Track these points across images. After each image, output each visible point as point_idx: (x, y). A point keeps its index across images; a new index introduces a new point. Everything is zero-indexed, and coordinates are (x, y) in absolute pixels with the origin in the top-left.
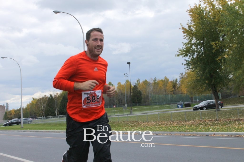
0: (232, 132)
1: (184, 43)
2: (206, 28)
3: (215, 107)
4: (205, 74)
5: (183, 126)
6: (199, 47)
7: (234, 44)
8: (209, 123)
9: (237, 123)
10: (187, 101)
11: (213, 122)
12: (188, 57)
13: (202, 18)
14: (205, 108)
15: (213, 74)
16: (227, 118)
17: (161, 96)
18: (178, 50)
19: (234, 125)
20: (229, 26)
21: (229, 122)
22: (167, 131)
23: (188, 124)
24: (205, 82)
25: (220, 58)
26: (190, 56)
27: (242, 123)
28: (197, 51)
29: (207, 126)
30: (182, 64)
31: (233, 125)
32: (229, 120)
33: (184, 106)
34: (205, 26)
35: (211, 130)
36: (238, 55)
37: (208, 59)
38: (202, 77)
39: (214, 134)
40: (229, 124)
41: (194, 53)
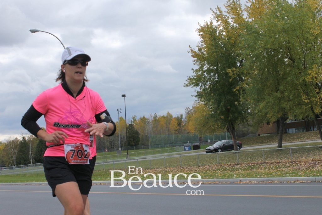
0: (262, 177)
1: (193, 70)
2: (221, 51)
3: (234, 148)
4: (220, 108)
6: (212, 74)
7: (254, 71)
8: (228, 168)
9: (263, 167)
10: (196, 142)
11: (233, 167)
12: (200, 87)
13: (214, 39)
14: (220, 150)
15: (230, 108)
16: (250, 161)
17: (163, 136)
18: (187, 79)
19: (259, 169)
20: (249, 49)
21: (253, 165)
22: (181, 179)
23: (202, 170)
24: (220, 118)
25: (239, 88)
26: (201, 86)
27: (269, 167)
28: (210, 79)
29: (226, 172)
30: (192, 96)
31: (257, 170)
32: (252, 164)
33: (192, 149)
34: (219, 48)
35: (235, 176)
36: (260, 84)
37: (223, 89)
38: (216, 112)
39: (241, 181)
40: (253, 169)
41: (206, 82)
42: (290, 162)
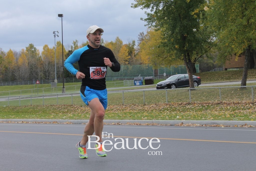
0: (207, 120)
3: (189, 84)
4: (174, 35)
5: (141, 112)
8: (178, 108)
9: (218, 108)
10: (149, 76)
12: (151, 8)
14: (173, 86)
15: (187, 36)
16: (205, 101)
19: (214, 110)
21: (207, 106)
22: (115, 119)
23: (148, 109)
24: (174, 47)
25: (198, 12)
26: (153, 8)
27: (225, 109)
29: (175, 112)
30: (141, 19)
31: (212, 111)
32: (206, 103)
33: (144, 83)
35: (178, 117)
36: (223, 7)
37: (179, 12)
38: (170, 40)
39: (182, 123)
40: (207, 109)
41: (159, 2)
42: (251, 103)
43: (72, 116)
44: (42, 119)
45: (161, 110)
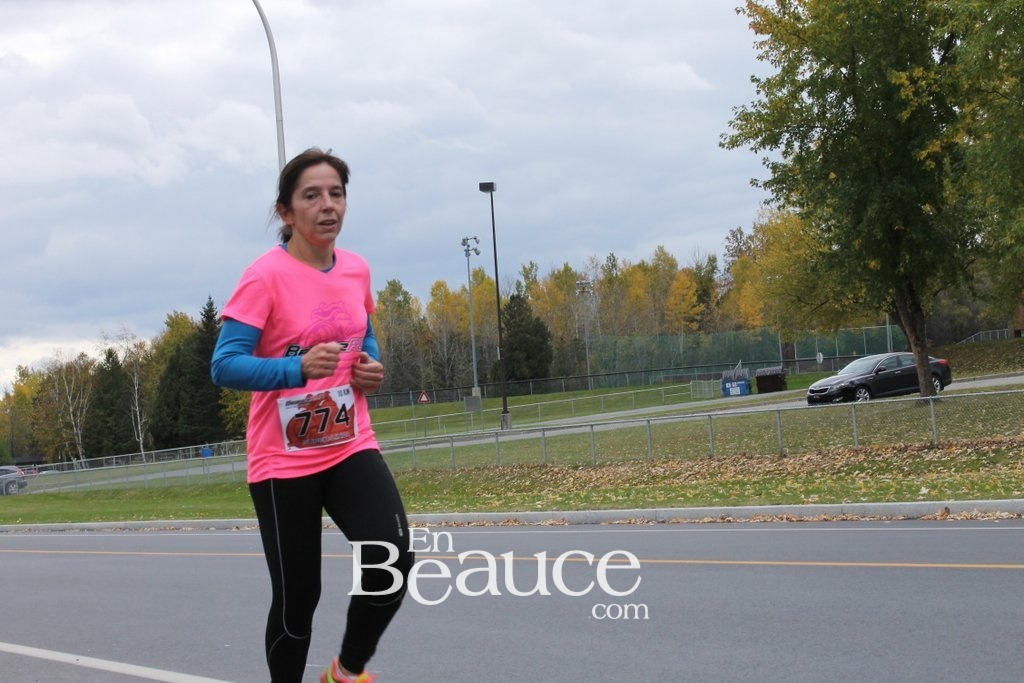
1: (758, 80)
2: (867, 4)
3: (917, 384)
4: (863, 226)
5: (773, 478)
6: (832, 96)
7: (1001, 79)
8: (896, 462)
10: (769, 364)
11: (915, 457)
12: (783, 147)
14: (863, 394)
15: (903, 228)
16: (981, 435)
17: (640, 341)
18: (733, 117)
19: (1020, 465)
21: (993, 451)
22: (711, 505)
23: (794, 468)
24: (866, 267)
25: (937, 149)
26: (789, 144)
28: (822, 115)
29: (888, 475)
30: (754, 182)
31: (1012, 468)
32: (990, 444)
33: (755, 388)
35: (924, 490)
37: (875, 154)
38: (849, 244)
39: (947, 510)
40: (995, 463)
41: (809, 126)
43: (562, 502)
44: (468, 511)
45: (839, 471)
